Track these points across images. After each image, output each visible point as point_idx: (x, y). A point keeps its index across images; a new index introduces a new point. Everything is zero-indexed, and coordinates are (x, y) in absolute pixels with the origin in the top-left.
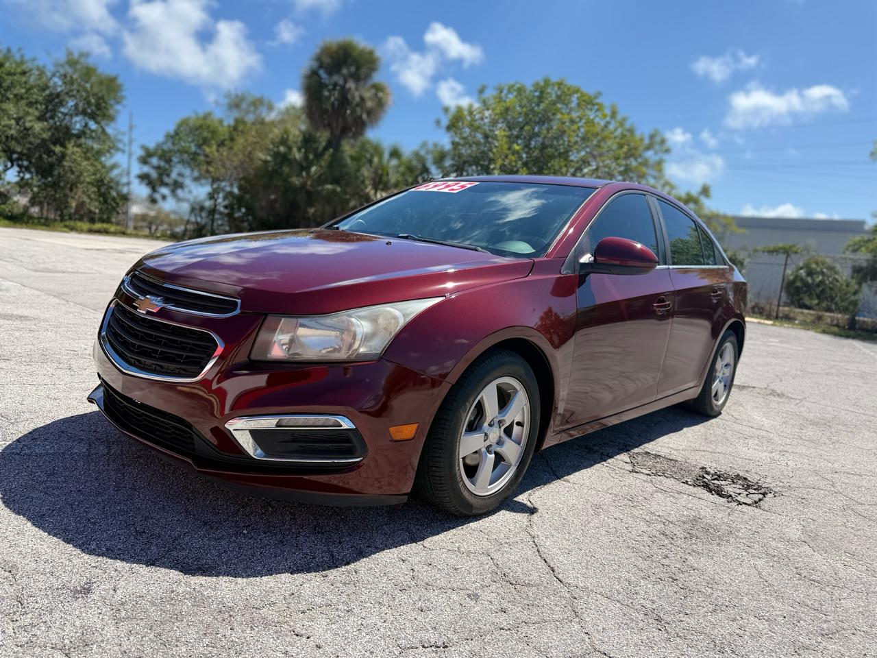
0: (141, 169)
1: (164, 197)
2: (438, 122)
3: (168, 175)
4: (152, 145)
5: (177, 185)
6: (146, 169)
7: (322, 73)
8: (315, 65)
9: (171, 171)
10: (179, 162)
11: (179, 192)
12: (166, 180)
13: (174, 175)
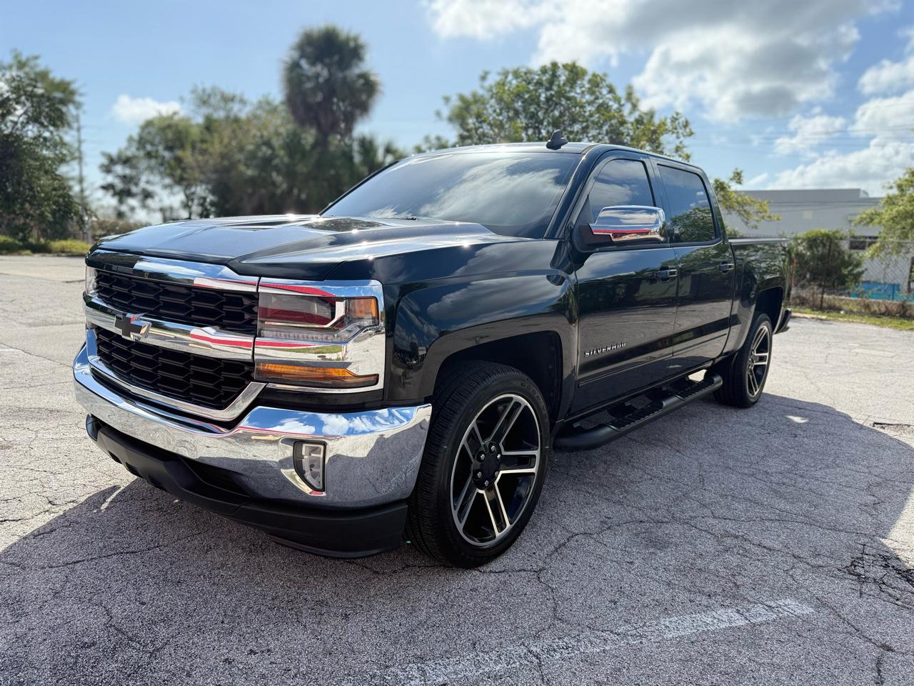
0: (104, 179)
1: (132, 209)
2: (438, 114)
3: (136, 184)
4: (114, 152)
5: (147, 195)
6: (110, 179)
7: (304, 63)
8: (296, 55)
9: (139, 179)
10: (146, 169)
11: (150, 202)
12: (134, 189)
13: (142, 185)
